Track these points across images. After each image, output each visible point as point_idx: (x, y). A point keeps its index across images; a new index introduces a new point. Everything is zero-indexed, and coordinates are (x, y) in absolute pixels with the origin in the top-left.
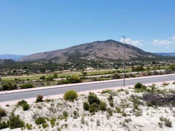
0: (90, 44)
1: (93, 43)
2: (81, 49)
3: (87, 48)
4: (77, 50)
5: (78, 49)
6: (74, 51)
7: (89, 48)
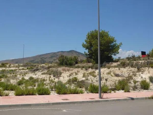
0: (54, 53)
1: (57, 52)
2: (47, 58)
3: (52, 57)
4: (43, 59)
5: (43, 57)
6: (40, 59)
7: (54, 57)
